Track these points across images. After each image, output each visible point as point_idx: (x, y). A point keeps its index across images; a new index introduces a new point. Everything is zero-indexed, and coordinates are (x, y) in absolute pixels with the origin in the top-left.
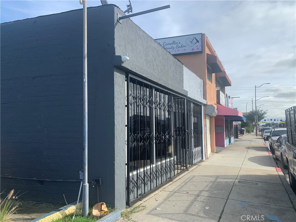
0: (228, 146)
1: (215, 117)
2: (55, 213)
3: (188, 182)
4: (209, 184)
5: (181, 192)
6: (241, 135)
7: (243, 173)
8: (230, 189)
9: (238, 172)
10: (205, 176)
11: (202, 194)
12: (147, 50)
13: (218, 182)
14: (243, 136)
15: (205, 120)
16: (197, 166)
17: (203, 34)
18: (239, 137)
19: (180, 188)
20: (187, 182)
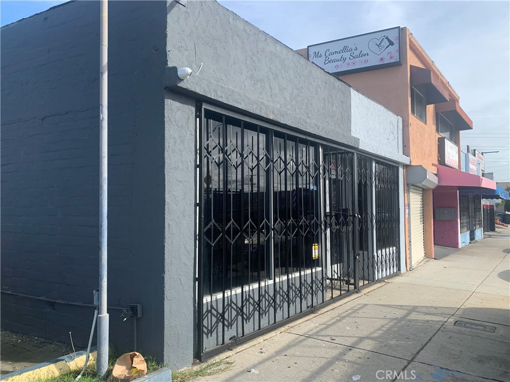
0: (467, 245)
1: (433, 189)
2: (45, 366)
3: (346, 316)
4: (386, 324)
5: (320, 338)
6: (503, 225)
7: (475, 303)
8: (429, 338)
9: (464, 301)
10: (389, 306)
11: (361, 346)
12: (254, 58)
13: (410, 321)
14: (507, 226)
15: (406, 194)
16: (384, 283)
17: (402, 29)
18: (496, 229)
19: (322, 330)
20: (344, 317)
